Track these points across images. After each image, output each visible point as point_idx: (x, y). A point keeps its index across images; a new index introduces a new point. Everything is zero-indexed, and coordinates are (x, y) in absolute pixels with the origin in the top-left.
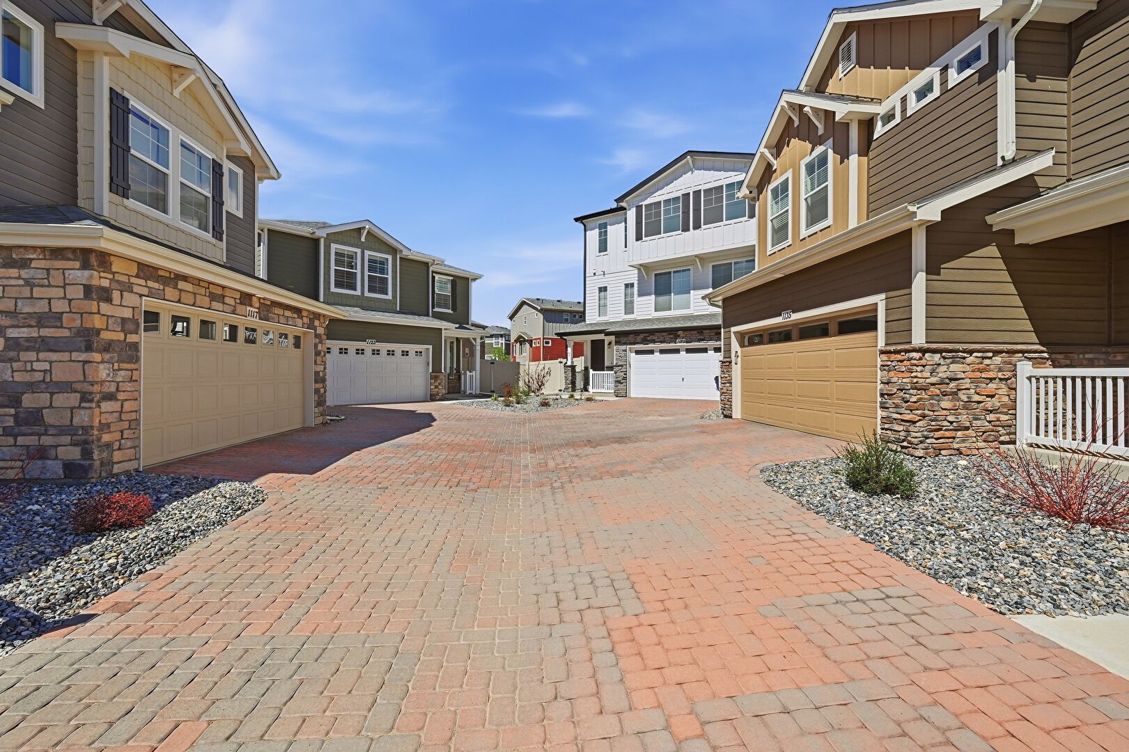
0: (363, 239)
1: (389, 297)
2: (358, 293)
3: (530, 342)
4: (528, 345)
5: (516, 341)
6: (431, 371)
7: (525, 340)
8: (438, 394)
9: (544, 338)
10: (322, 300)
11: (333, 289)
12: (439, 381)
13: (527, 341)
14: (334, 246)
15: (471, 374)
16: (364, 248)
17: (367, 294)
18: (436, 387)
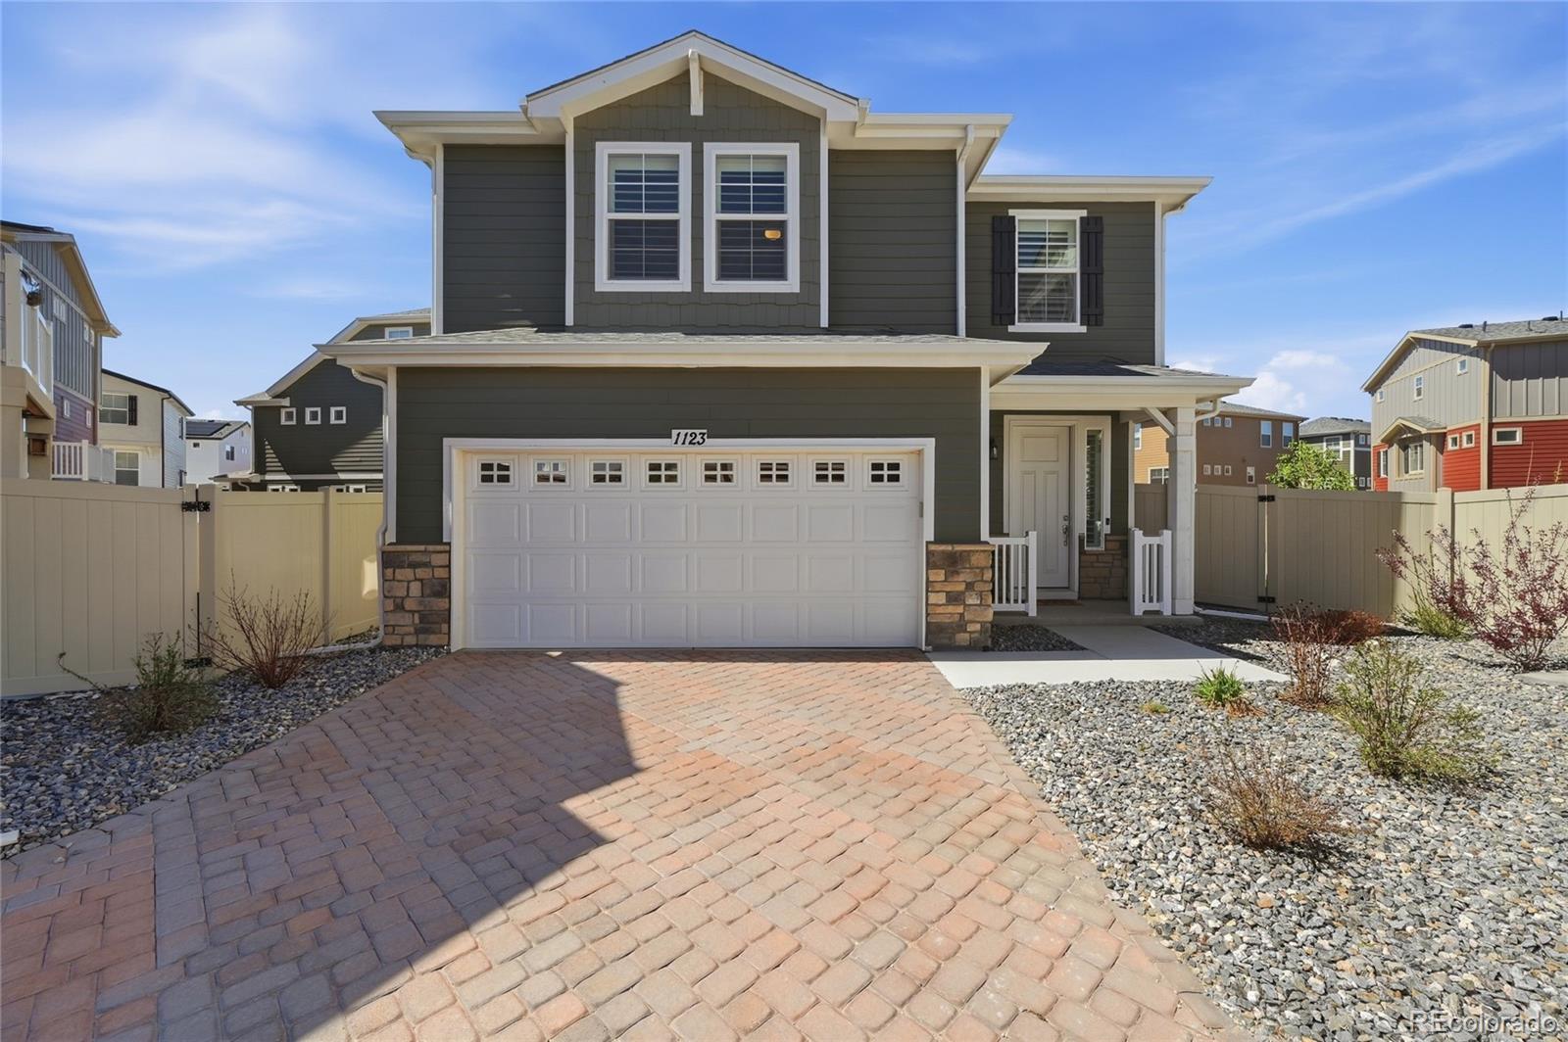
0: (697, 108)
1: (792, 284)
2: (683, 284)
3: (1439, 440)
4: (1429, 449)
5: (1389, 441)
6: (929, 534)
7: (1418, 438)
8: (961, 626)
9: (1491, 426)
10: (569, 321)
11: (604, 283)
12: (965, 576)
13: (1429, 437)
14: (604, 150)
15: (1154, 540)
16: (698, 133)
17: (712, 284)
18: (954, 598)
